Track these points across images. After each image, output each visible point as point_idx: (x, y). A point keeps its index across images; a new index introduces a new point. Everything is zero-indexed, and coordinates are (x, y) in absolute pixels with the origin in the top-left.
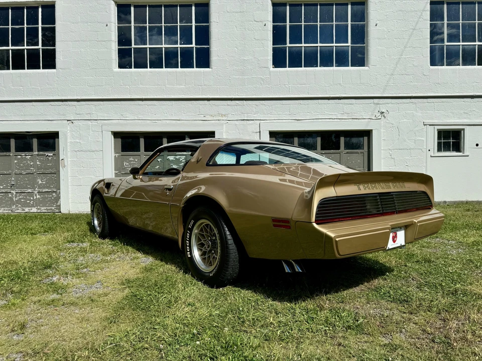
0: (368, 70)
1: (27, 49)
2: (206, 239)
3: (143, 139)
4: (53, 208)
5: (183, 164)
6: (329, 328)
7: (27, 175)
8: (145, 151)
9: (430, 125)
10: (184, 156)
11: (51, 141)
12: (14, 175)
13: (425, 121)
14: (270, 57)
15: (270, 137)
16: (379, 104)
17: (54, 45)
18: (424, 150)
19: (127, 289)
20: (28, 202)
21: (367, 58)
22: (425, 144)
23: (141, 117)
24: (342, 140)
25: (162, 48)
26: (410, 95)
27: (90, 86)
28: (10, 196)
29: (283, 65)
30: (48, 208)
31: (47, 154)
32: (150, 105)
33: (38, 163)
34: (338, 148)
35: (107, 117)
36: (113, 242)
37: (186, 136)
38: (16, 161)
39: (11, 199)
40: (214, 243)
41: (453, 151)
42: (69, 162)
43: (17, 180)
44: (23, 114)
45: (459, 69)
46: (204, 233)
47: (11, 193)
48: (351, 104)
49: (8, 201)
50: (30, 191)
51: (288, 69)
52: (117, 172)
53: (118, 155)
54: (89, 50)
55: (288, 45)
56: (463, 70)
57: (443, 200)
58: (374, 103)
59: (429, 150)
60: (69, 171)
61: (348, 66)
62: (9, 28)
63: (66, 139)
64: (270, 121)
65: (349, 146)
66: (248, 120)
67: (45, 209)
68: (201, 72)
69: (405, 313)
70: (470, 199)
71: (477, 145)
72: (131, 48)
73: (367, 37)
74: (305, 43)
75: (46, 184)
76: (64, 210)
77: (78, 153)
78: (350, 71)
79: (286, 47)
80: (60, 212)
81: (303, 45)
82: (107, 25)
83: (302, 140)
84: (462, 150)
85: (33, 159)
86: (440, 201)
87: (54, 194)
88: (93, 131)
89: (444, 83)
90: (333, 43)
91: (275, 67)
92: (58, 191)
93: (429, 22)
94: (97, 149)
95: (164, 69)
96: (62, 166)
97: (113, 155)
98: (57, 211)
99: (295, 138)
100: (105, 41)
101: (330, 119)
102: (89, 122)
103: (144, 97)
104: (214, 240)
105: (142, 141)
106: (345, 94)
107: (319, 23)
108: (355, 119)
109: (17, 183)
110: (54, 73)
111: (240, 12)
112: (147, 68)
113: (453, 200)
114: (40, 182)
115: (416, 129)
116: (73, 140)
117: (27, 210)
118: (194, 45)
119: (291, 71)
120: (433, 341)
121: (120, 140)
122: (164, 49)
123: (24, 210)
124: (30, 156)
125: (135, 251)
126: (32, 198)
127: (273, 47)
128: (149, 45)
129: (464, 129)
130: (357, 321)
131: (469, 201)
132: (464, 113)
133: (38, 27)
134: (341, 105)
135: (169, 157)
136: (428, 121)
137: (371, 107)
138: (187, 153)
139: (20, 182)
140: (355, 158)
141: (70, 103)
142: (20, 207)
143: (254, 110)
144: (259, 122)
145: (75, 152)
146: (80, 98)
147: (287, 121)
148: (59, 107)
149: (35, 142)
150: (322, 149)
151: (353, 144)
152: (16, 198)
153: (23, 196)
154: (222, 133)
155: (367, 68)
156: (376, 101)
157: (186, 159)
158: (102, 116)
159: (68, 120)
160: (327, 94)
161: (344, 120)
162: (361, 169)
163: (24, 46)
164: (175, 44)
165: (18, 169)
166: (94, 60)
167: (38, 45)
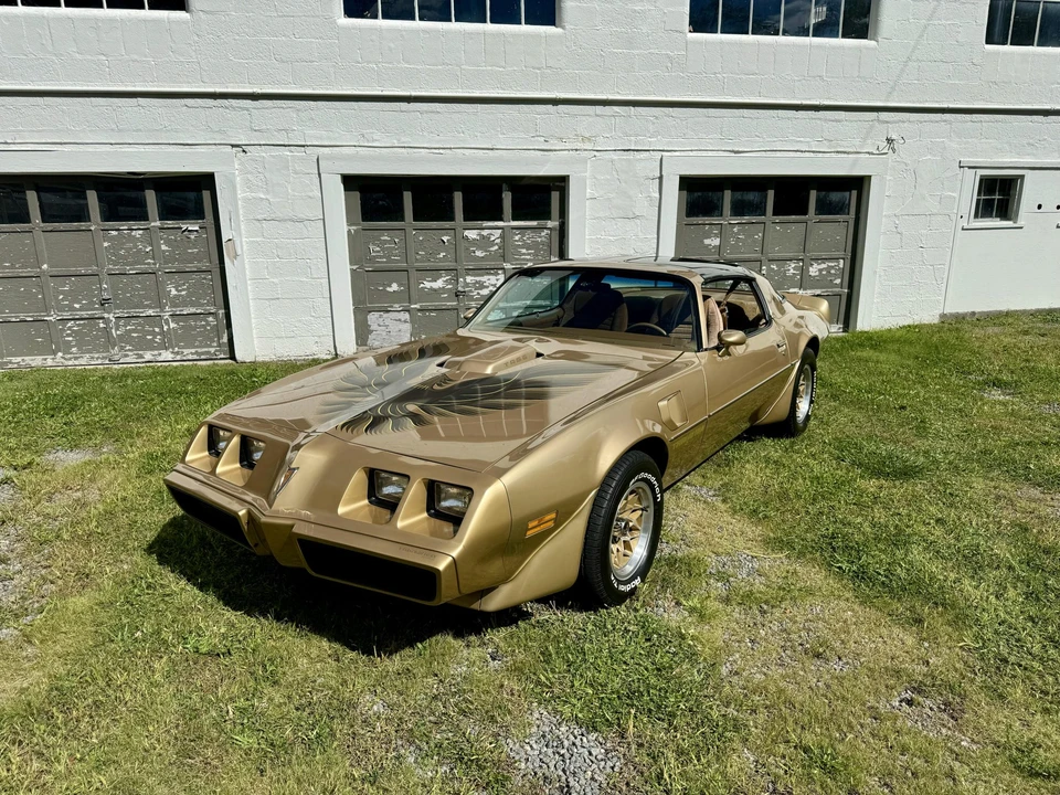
0: (874, 49)
3: (410, 193)
4: (212, 350)
5: (496, 247)
7: (140, 277)
8: (416, 218)
9: (970, 168)
10: (500, 231)
11: (192, 195)
12: (106, 278)
13: (962, 160)
14: (688, 9)
15: (680, 189)
16: (887, 122)
18: (953, 217)
20: (149, 337)
21: (877, 21)
22: (956, 207)
23: (406, 141)
24: (813, 194)
26: (945, 106)
27: (283, 62)
28: (102, 325)
29: (711, 28)
30: (199, 350)
31: (184, 227)
32: (427, 112)
33: (164, 247)
34: (805, 213)
35: (329, 138)
37: (504, 186)
38: (106, 244)
39: (107, 331)
41: (996, 217)
42: (245, 248)
43: (114, 287)
44: (114, 126)
45: (1031, 54)
47: (103, 318)
48: (836, 121)
49: (97, 337)
50: (150, 312)
51: (720, 36)
52: (355, 267)
53: (355, 228)
56: (1040, 55)
57: (970, 310)
58: (879, 121)
59: (962, 217)
60: (247, 266)
61: (837, 36)
63: (233, 192)
64: (683, 154)
65: (825, 208)
66: (637, 150)
67: (192, 353)
68: (538, 36)
70: (1013, 307)
71: (1040, 207)
75: (189, 295)
76: (243, 354)
77: (265, 224)
78: (842, 48)
80: (233, 357)
83: (738, 195)
84: (1014, 215)
85: (147, 238)
87: (211, 319)
88: (296, 173)
89: (1004, 82)
91: (695, 31)
92: (223, 311)
94: (311, 216)
95: (454, 25)
96: (228, 255)
97: (346, 229)
98: (222, 356)
99: (726, 192)
101: (796, 151)
102: (286, 152)
103: (414, 94)
105: (408, 197)
106: (829, 99)
108: (841, 152)
109: (116, 296)
110: (185, 22)
112: (414, 19)
113: (985, 310)
114: (174, 292)
115: (946, 174)
116: (249, 195)
117: (148, 356)
119: (730, 43)
121: (357, 195)
123: (141, 357)
124: (141, 232)
126: (157, 330)
129: (1022, 177)
132: (1029, 144)
134: (819, 122)
135: (466, 233)
136: (967, 160)
137: (872, 127)
138: (506, 224)
139: (124, 294)
140: (833, 231)
141: (234, 102)
142: (129, 350)
143: (651, 127)
144: (659, 154)
145: (257, 223)
146: (260, 91)
147: (714, 154)
148: (208, 112)
149: (151, 197)
150: (774, 215)
151: (831, 203)
152: (117, 329)
153: (134, 324)
154: (584, 179)
155: (873, 43)
156: (884, 116)
157: (502, 237)
158: (317, 138)
159: (233, 146)
160: (794, 98)
161: (821, 154)
162: (841, 254)
165: (116, 263)
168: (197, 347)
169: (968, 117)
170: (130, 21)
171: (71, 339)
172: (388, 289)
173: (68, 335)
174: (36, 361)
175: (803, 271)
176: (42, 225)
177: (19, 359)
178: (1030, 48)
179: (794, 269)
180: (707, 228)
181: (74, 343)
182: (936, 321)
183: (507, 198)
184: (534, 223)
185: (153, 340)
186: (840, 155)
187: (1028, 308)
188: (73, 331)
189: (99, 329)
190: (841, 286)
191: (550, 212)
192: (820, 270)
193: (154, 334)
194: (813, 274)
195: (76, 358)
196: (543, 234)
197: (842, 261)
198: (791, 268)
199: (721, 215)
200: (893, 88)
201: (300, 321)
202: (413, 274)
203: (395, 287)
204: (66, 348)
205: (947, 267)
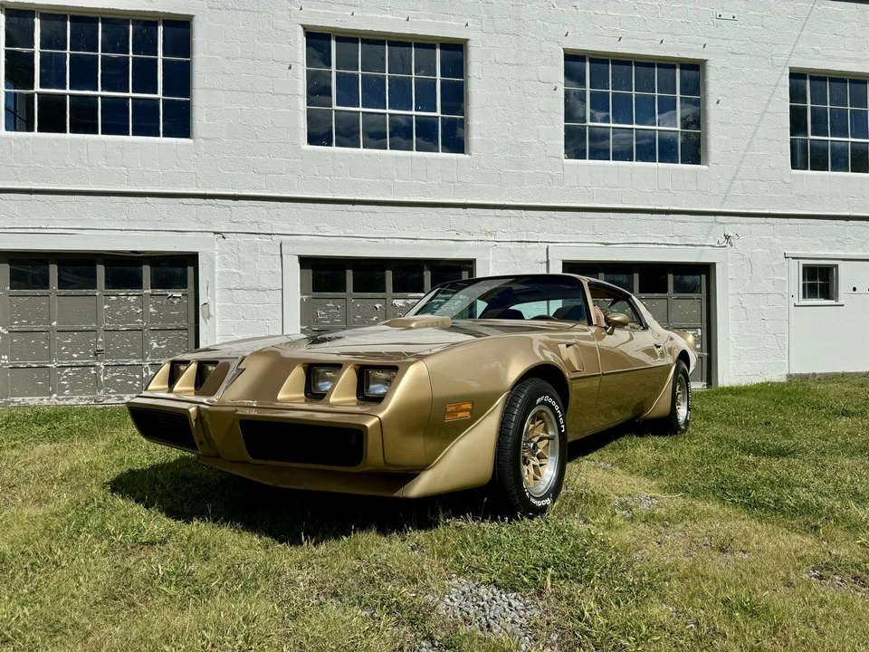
0: (706, 171)
1: (133, 98)
3: (351, 271)
7: (130, 333)
8: (355, 290)
9: (793, 258)
11: (179, 270)
12: (102, 333)
13: (786, 252)
14: (563, 142)
16: (723, 223)
17: (188, 95)
18: (786, 296)
20: (130, 383)
21: (706, 152)
22: (787, 288)
23: (350, 232)
24: (671, 277)
25: (385, 114)
26: (767, 212)
27: (259, 173)
28: (93, 372)
29: (581, 155)
31: (170, 294)
32: (367, 212)
33: (152, 310)
34: (665, 291)
35: (291, 229)
37: (425, 267)
38: (106, 307)
39: (96, 377)
41: (821, 297)
42: (217, 310)
43: (107, 341)
44: (125, 217)
47: (95, 366)
48: (684, 222)
49: (87, 382)
50: (134, 362)
51: (589, 161)
52: (304, 327)
53: (306, 297)
54: (256, 108)
55: (589, 123)
56: (833, 177)
57: (812, 372)
58: (716, 222)
59: (793, 296)
60: (217, 325)
61: (677, 163)
62: (97, 56)
63: (212, 266)
64: (565, 244)
65: (680, 288)
66: (528, 242)
68: (452, 159)
70: (846, 371)
71: (855, 289)
72: (331, 111)
73: (705, 120)
74: (614, 122)
75: (168, 348)
77: (235, 292)
78: (683, 170)
79: (585, 126)
81: (611, 125)
82: (290, 68)
83: (610, 277)
84: (835, 296)
85: (140, 303)
86: (808, 372)
88: (263, 254)
89: (810, 196)
90: (655, 125)
91: (569, 158)
93: (788, 104)
94: (272, 286)
95: (388, 152)
96: (203, 316)
97: (299, 297)
99: (600, 274)
100: (286, 95)
101: (654, 244)
102: (256, 238)
103: (357, 198)
105: (349, 274)
106: (676, 205)
107: (634, 92)
108: (690, 245)
109: (108, 348)
110: (188, 145)
111: (517, 64)
112: (359, 147)
113: (824, 372)
114: (155, 345)
115: (775, 263)
116: (225, 270)
117: (127, 398)
118: (438, 113)
121: (310, 272)
122: (388, 116)
123: (121, 398)
124: (135, 298)
126: (137, 376)
127: (565, 125)
128: (363, 106)
129: (837, 266)
132: (837, 241)
133: (157, 59)
134: (669, 223)
135: (395, 301)
136: (791, 252)
137: (712, 227)
139: (114, 346)
140: (689, 306)
141: (219, 201)
142: (113, 393)
143: (538, 225)
144: (545, 245)
145: (230, 292)
146: (239, 194)
147: (589, 245)
148: (199, 208)
149: (146, 271)
150: (641, 291)
151: (685, 284)
152: (105, 375)
153: (119, 372)
154: (487, 262)
155: (705, 167)
156: (720, 218)
158: (281, 229)
159: (215, 233)
160: (649, 204)
161: (674, 247)
162: (698, 324)
163: (128, 92)
164: (407, 110)
165: (111, 322)
166: (266, 127)
167: (156, 93)
169: (786, 220)
170: (147, 144)
171: (66, 383)
173: (64, 380)
174: (34, 401)
176: (58, 291)
177: (20, 399)
178: (826, 172)
181: (67, 387)
182: (784, 380)
183: (427, 276)
185: (133, 385)
186: (689, 247)
187: (860, 371)
188: (69, 377)
189: (91, 375)
190: (702, 350)
193: (135, 380)
195: (68, 399)
197: (699, 330)
200: (725, 199)
204: (61, 390)
205: (787, 336)
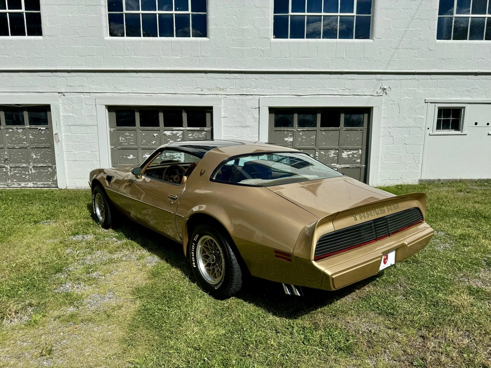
0: (372, 43)
1: (9, 13)
2: (211, 252)
3: (138, 113)
4: (50, 183)
5: (180, 139)
6: (323, 349)
7: (21, 150)
8: (141, 125)
9: (431, 103)
10: (182, 132)
11: (43, 114)
12: (7, 150)
13: (426, 99)
14: (271, 27)
15: (270, 113)
16: (381, 80)
17: (39, 9)
18: (424, 129)
19: (138, 300)
20: (24, 176)
21: (373, 30)
22: (424, 123)
23: (136, 90)
24: (342, 116)
25: (156, 14)
26: (414, 71)
27: (81, 56)
28: (4, 170)
29: (284, 36)
30: (45, 183)
31: (39, 128)
32: (145, 77)
33: (31, 137)
34: (338, 125)
35: (101, 89)
36: (117, 234)
37: (183, 111)
38: (7, 135)
39: (6, 173)
40: (218, 258)
41: (452, 129)
42: (63, 138)
43: (10, 154)
44: (10, 85)
45: (466, 44)
46: (209, 247)
47: (5, 167)
48: (353, 79)
49: (2, 175)
50: (24, 165)
51: (289, 40)
52: (113, 147)
53: (113, 129)
54: (77, 15)
55: (290, 13)
56: (470, 44)
57: (437, 178)
58: (376, 79)
59: (428, 129)
60: (64, 146)
61: (353, 38)
63: (59, 112)
64: (270, 96)
65: (349, 123)
66: (247, 95)
67: (41, 184)
68: (197, 41)
69: (390, 328)
70: (464, 178)
71: (476, 124)
72: (123, 14)
73: (374, 6)
74: (308, 12)
75: (41, 158)
76: (61, 185)
77: (72, 127)
78: (354, 43)
79: (288, 16)
80: (57, 187)
81: (306, 14)
83: (302, 116)
84: (461, 128)
85: (24, 133)
86: (435, 178)
87: (50, 169)
88: (86, 105)
89: (449, 59)
90: (337, 12)
91: (276, 38)
92: (54, 166)
94: (92, 123)
95: (159, 38)
96: (56, 141)
97: (108, 129)
98: (54, 186)
99: (295, 114)
100: (94, 6)
101: (331, 95)
102: (82, 95)
103: (138, 69)
104: (218, 254)
105: (137, 115)
106: (348, 68)
108: (356, 95)
109: (10, 157)
110: (41, 40)
112: (140, 36)
113: (447, 178)
114: (34, 157)
115: (417, 106)
116: (66, 114)
117: (23, 184)
118: (190, 12)
119: (293, 43)
120: (412, 363)
121: (114, 114)
122: (157, 15)
123: (20, 185)
124: (21, 130)
125: (140, 247)
126: (27, 173)
127: (274, 16)
128: (142, 10)
129: (464, 108)
130: (348, 341)
131: (463, 180)
132: (467, 90)
134: (343, 80)
135: (165, 132)
136: (429, 99)
137: (373, 82)
138: (184, 128)
139: (14, 157)
140: (356, 134)
141: (60, 74)
142: (15, 182)
143: (254, 84)
144: (258, 97)
145: (68, 126)
146: (71, 69)
147: (287, 96)
148: (49, 78)
149: (26, 115)
150: (322, 126)
151: (353, 121)
152: (10, 172)
153: (17, 170)
154: (220, 108)
155: (372, 40)
156: (379, 77)
157: (182, 134)
158: (97, 89)
159: (59, 93)
160: (329, 68)
161: (344, 96)
162: (360, 147)
163: (6, 9)
164: (170, 10)
165: (11, 143)
166: (83, 27)
167: (21, 9)
168: (44, 181)
169: (428, 77)
170: (18, 41)
172: (128, 157)
175: (339, 155)
178: (464, 41)
179: (334, 154)
180: (286, 132)
182: (416, 183)
183: (185, 116)
184: (198, 128)
185: (25, 178)
186: (356, 97)
187: (473, 178)
189: (3, 172)
190: (361, 163)
191: (206, 123)
192: (348, 155)
193: (26, 175)
194: (344, 157)
196: (203, 134)
197: (360, 151)
198: (332, 154)
199: (293, 127)
201: (86, 171)
202: (140, 150)
203: (131, 157)
205: (421, 155)
